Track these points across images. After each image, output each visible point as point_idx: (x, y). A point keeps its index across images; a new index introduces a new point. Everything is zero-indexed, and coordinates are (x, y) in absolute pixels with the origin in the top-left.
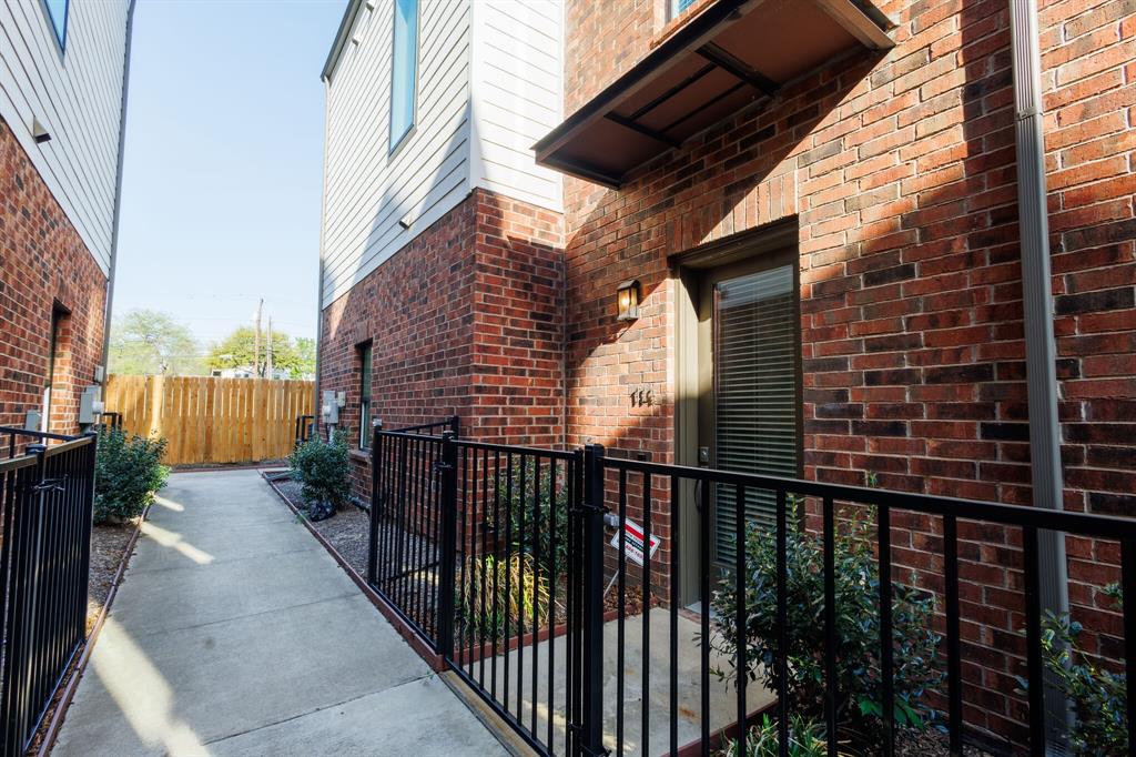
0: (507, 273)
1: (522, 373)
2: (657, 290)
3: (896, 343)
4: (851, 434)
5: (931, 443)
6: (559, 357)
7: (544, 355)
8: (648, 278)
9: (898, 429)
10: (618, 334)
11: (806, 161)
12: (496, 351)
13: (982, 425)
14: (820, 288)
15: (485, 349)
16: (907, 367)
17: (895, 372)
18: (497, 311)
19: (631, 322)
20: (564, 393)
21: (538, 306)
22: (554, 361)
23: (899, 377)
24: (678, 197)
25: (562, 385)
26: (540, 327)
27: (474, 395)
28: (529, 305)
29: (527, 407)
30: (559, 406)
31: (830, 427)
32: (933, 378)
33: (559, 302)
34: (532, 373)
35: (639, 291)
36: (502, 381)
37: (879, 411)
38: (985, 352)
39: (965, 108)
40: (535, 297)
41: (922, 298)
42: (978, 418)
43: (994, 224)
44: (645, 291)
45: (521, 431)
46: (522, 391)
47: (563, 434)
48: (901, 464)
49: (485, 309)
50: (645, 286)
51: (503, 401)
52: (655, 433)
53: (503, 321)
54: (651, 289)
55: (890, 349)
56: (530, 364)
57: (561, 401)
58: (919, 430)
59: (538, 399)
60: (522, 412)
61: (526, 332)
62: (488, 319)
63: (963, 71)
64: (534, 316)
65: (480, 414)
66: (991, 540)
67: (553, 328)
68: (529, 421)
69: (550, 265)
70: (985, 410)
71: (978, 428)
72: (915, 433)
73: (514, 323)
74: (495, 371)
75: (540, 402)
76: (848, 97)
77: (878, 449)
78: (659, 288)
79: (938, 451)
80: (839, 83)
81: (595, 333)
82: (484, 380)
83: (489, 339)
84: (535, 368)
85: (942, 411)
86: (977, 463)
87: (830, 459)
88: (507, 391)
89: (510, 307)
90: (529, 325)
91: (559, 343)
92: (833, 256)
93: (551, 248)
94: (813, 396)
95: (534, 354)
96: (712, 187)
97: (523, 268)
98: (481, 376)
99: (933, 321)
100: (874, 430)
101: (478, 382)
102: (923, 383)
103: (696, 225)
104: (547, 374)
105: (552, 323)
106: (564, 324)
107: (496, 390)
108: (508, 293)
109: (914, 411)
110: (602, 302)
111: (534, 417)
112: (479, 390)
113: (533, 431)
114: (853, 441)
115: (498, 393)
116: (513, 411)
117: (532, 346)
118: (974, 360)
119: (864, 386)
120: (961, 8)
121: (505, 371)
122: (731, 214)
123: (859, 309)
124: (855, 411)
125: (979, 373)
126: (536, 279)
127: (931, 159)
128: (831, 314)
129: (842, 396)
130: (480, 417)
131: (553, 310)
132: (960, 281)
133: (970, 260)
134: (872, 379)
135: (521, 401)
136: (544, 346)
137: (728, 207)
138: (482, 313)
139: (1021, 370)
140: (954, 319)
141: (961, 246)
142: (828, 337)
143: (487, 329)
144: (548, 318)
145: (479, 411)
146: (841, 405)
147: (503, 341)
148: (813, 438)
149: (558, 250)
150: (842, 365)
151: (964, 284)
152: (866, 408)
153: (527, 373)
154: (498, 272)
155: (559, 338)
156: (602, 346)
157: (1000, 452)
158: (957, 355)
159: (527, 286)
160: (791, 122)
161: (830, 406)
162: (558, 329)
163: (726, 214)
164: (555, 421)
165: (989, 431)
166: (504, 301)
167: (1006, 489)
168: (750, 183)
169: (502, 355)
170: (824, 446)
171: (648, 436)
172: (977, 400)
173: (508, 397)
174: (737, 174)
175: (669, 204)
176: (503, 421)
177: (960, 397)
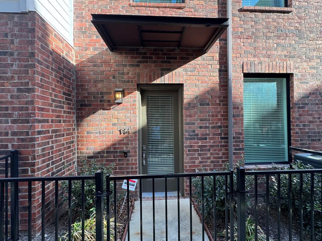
0: (52, 69)
1: (60, 121)
2: (131, 94)
3: (205, 120)
4: (196, 140)
5: (212, 141)
6: (74, 113)
7: (69, 113)
8: (128, 89)
9: (206, 139)
10: (112, 107)
11: (186, 70)
12: (48, 110)
13: (220, 137)
14: (189, 104)
15: (42, 109)
16: (208, 125)
17: (206, 126)
18: (47, 88)
19: (119, 104)
20: (76, 129)
21: (66, 89)
22: (72, 115)
23: (206, 127)
24: (141, 65)
25: (75, 126)
26: (67, 99)
27: (36, 136)
28: (62, 88)
29: (62, 138)
30: (74, 135)
31: (191, 139)
32: (213, 128)
33: (73, 88)
34: (64, 121)
35: (123, 93)
36: (51, 126)
37: (202, 135)
38: (221, 123)
39: (219, 73)
40: (64, 84)
41: (211, 111)
42: (220, 136)
43: (223, 98)
44: (126, 94)
45: (60, 150)
46: (60, 131)
47: (76, 147)
48: (206, 146)
49: (42, 86)
50: (126, 92)
51: (51, 137)
52: (132, 144)
53: (51, 94)
54: (129, 93)
55: (204, 121)
56: (63, 117)
57: (75, 133)
58: (210, 139)
59: (66, 133)
60: (60, 141)
61: (60, 101)
62: (43, 92)
63: (219, 65)
64: (64, 93)
65: (40, 146)
66: (221, 159)
67: (71, 100)
68: (63, 144)
69: (70, 70)
70: (220, 134)
71: (220, 138)
72: (209, 139)
73: (56, 96)
74: (47, 121)
75: (68, 135)
76: (196, 59)
77: (202, 143)
78: (133, 93)
79: (213, 143)
80: (194, 55)
81: (97, 105)
82: (42, 127)
83: (44, 104)
84: (65, 119)
85: (214, 134)
86: (219, 144)
87: (191, 146)
88: (53, 131)
89: (54, 87)
90: (62, 98)
91: (73, 107)
92: (192, 97)
93: (70, 63)
94: (187, 131)
95: (65, 112)
96: (156, 66)
97: (59, 69)
98: (40, 125)
99: (213, 116)
100: (201, 139)
101: (39, 128)
102: (211, 129)
103: (150, 76)
104: (69, 121)
105: (71, 98)
106: (75, 98)
107: (48, 132)
108: (53, 79)
109: (209, 135)
110: (102, 93)
111: (65, 142)
112: (39, 133)
113: (65, 149)
114: (197, 142)
115: (49, 133)
116: (56, 141)
117: (63, 108)
118: (219, 124)
119: (199, 129)
120: (219, 52)
121: (52, 121)
122: (163, 77)
123: (198, 111)
124: (197, 135)
125: (220, 127)
126: (64, 76)
127: (213, 81)
128: (192, 111)
129: (194, 131)
130: (40, 148)
131: (71, 92)
132: (217, 108)
133: (219, 104)
134: (201, 127)
135: (60, 136)
136: (69, 108)
137: (162, 75)
138: (40, 89)
139: (227, 127)
140: (217, 116)
141: (218, 102)
142: (191, 117)
143: (43, 98)
144: (70, 95)
145: (39, 145)
146: (194, 133)
147: (51, 105)
148: (187, 142)
149: (73, 65)
150: (194, 124)
151: (218, 109)
152: (199, 134)
153: (62, 122)
154: (48, 67)
155: (73, 105)
156: (101, 111)
157: (223, 142)
158: (217, 123)
159: (61, 78)
160: (182, 58)
161: (191, 134)
162: (73, 101)
163: (161, 76)
164: (73, 142)
165: (222, 138)
166: (50, 84)
167: (224, 149)
168: (169, 70)
169: (51, 113)
170: (190, 144)
171: (129, 145)
172: (219, 132)
173: (54, 134)
174: (165, 66)
175: (138, 66)
176: (52, 147)
177: (217, 131)
